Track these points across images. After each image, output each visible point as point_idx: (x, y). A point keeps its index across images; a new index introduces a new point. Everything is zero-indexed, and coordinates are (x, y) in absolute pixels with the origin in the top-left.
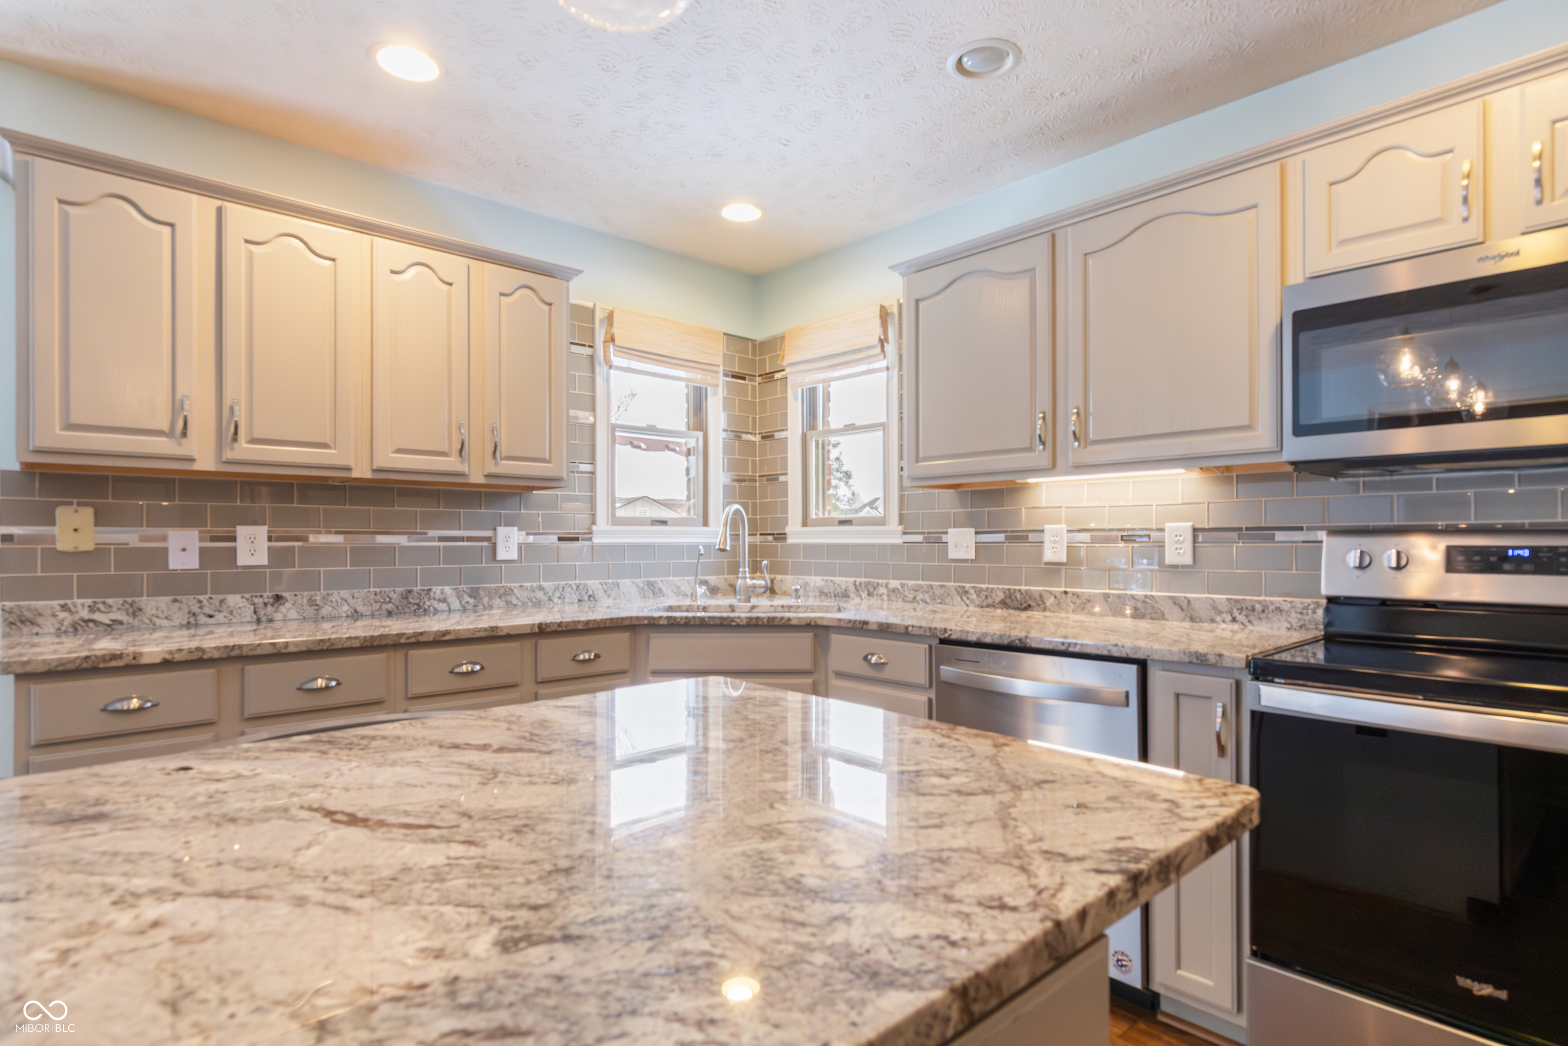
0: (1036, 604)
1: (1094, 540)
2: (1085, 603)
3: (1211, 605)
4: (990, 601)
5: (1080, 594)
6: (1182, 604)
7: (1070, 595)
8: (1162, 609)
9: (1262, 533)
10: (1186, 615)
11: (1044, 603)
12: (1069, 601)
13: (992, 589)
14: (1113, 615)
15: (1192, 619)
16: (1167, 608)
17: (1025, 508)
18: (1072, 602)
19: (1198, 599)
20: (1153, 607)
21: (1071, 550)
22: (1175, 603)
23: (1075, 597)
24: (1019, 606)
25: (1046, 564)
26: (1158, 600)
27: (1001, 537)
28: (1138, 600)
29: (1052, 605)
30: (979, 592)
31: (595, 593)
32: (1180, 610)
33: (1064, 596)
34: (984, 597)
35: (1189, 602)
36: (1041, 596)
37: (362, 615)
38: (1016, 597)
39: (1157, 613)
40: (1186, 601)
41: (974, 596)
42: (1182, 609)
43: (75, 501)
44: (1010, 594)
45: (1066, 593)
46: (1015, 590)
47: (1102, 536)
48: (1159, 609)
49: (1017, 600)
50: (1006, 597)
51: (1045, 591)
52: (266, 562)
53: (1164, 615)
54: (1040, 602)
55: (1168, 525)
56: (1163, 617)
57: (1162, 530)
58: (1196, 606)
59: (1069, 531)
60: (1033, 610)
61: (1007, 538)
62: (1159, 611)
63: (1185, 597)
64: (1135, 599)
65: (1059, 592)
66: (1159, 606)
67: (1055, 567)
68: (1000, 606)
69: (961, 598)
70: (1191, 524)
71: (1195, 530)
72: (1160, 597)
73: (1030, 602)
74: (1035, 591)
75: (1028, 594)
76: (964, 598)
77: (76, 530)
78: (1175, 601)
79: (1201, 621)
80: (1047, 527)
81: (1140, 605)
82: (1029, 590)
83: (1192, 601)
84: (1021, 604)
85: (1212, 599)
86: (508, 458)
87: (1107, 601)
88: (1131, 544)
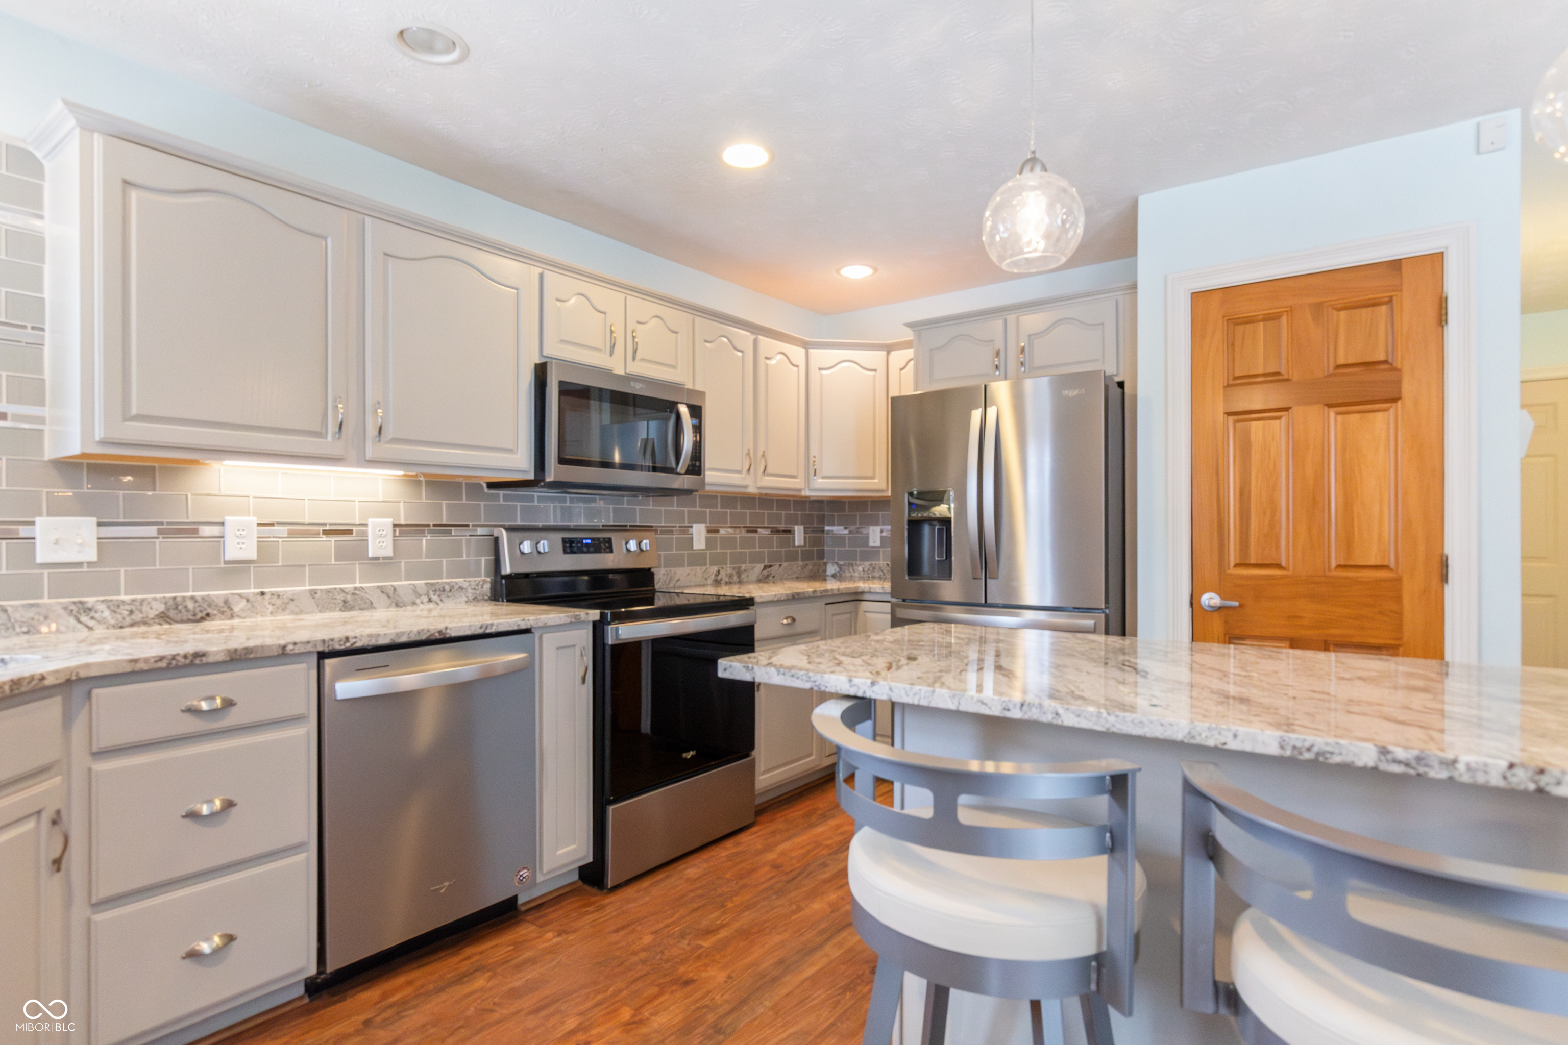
0: (219, 611)
1: (291, 534)
2: (288, 603)
3: (413, 590)
4: (137, 616)
5: (281, 594)
6: (389, 592)
7: (267, 597)
8: (371, 599)
9: (442, 528)
10: (392, 602)
11: (231, 609)
12: (267, 603)
13: (142, 602)
14: (320, 611)
15: (397, 605)
16: (375, 597)
17: (193, 495)
18: (269, 603)
19: (402, 586)
20: (362, 599)
21: (262, 545)
22: (383, 592)
23: (275, 597)
24: (191, 617)
25: (226, 562)
26: (367, 591)
27: (152, 531)
28: (347, 593)
29: (243, 610)
30: (115, 607)
32: (387, 597)
33: (259, 598)
34: (126, 613)
35: (395, 589)
36: (226, 602)
38: (186, 607)
39: (365, 603)
40: (392, 589)
41: (107, 613)
42: (389, 597)
44: (176, 604)
45: (263, 594)
46: (184, 598)
47: (299, 530)
48: (368, 599)
49: (188, 610)
50: (168, 609)
51: (233, 594)
53: (372, 603)
54: (225, 609)
55: (370, 521)
56: (371, 606)
57: (366, 525)
58: (401, 592)
59: (259, 524)
60: (213, 620)
61: (160, 532)
62: (368, 601)
63: (392, 586)
64: (344, 592)
65: (254, 594)
66: (368, 596)
67: (240, 567)
68: (157, 621)
69: (79, 621)
70: (391, 520)
71: (394, 526)
72: (368, 588)
73: (209, 611)
74: (217, 596)
75: (206, 600)
76: (84, 619)
78: (382, 590)
79: (405, 605)
80: (228, 519)
81: (349, 598)
82: (208, 596)
83: (397, 588)
84: (194, 615)
85: (413, 585)
87: (314, 598)
88: (333, 539)
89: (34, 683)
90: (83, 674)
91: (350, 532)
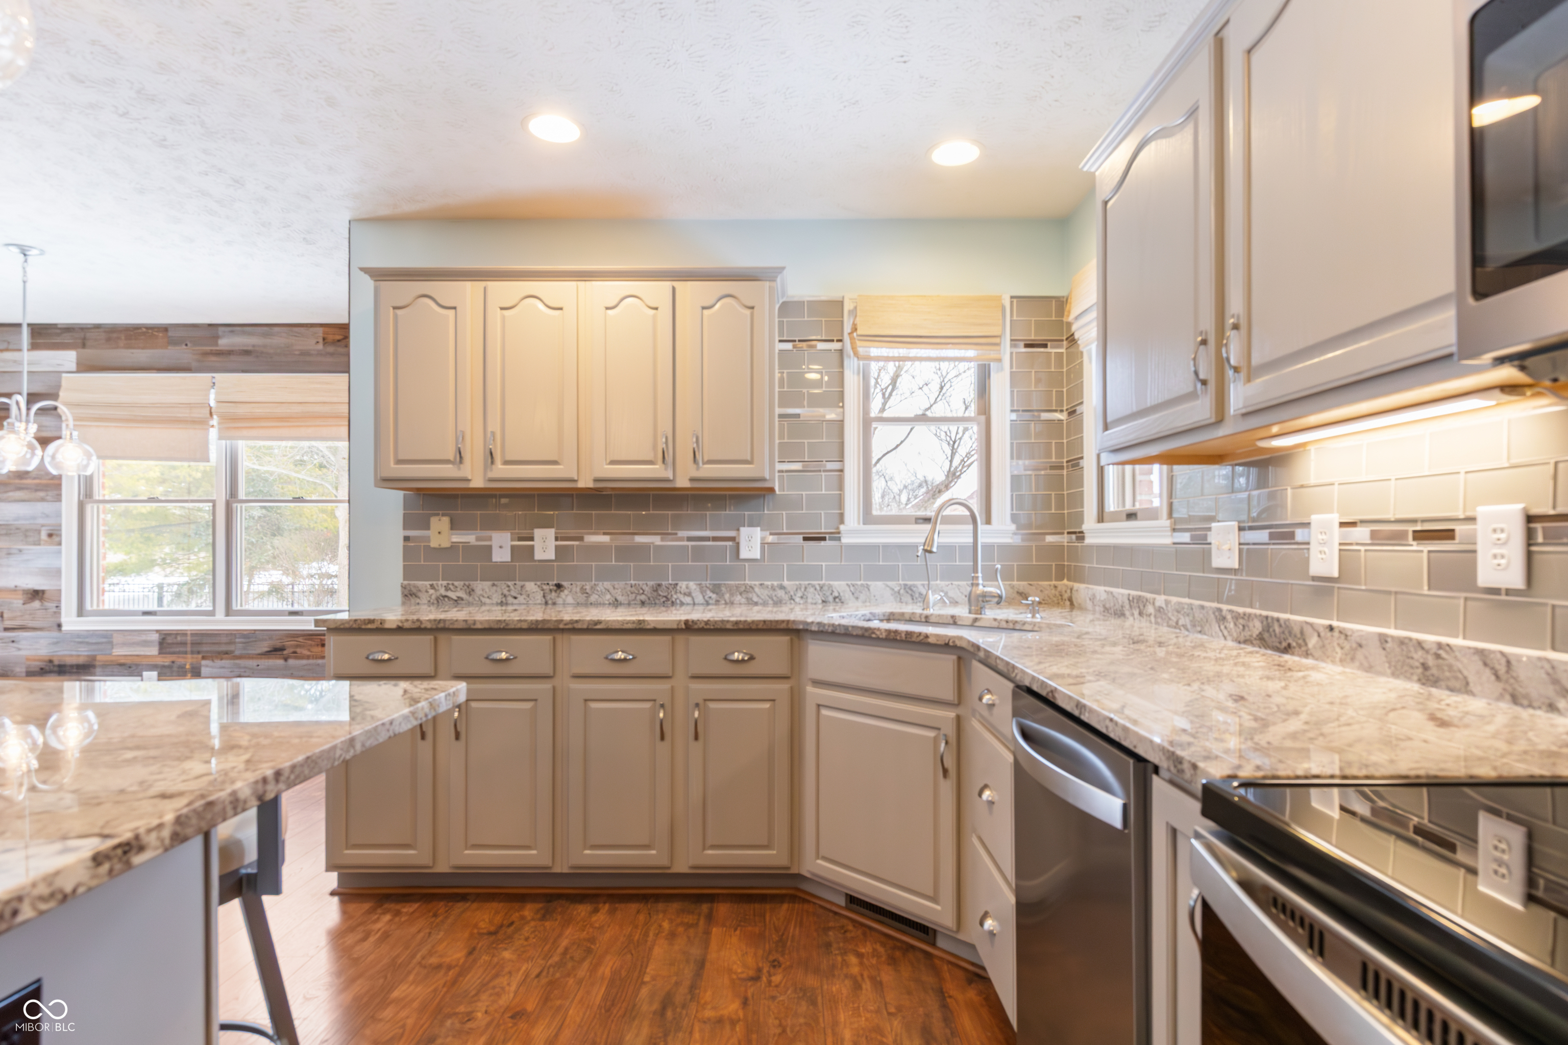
0: (1297, 643)
1: (1374, 539)
2: (1356, 649)
3: (1548, 674)
4: (1247, 634)
5: (1349, 633)
6: (1497, 667)
7: (1336, 634)
8: (1466, 673)
10: (1505, 690)
11: (1306, 644)
12: (1335, 644)
13: (1250, 615)
14: (1394, 675)
15: (1515, 699)
16: (1472, 669)
17: (1292, 488)
18: (1339, 644)
19: (1525, 658)
20: (1450, 667)
21: (1346, 554)
22: (1485, 664)
23: (1343, 637)
24: (1278, 645)
25: (1314, 578)
26: (1457, 654)
27: (1266, 536)
28: (1427, 652)
29: (1314, 647)
30: (1236, 618)
31: (841, 594)
32: (1493, 678)
33: (1329, 634)
34: (1241, 627)
35: (1508, 662)
36: (1302, 633)
37: (621, 604)
38: (1274, 631)
39: (1456, 678)
40: (1503, 661)
41: (1232, 625)
42: (1498, 677)
43: (441, 512)
44: (1268, 623)
45: (1331, 628)
46: (1273, 618)
47: (1385, 532)
48: (1460, 671)
49: (1275, 636)
50: (1263, 630)
51: (1307, 623)
52: (553, 557)
53: (1467, 684)
54: (1300, 641)
55: (1481, 511)
56: (1465, 688)
57: (1472, 519)
58: (1522, 673)
59: (1343, 524)
60: (1293, 654)
61: (1272, 536)
62: (1460, 676)
63: (1502, 653)
64: (1423, 648)
65: (1323, 626)
66: (1460, 666)
67: (1322, 584)
68: (1258, 642)
69: (1219, 627)
70: (1521, 506)
71: (1530, 519)
72: (1462, 648)
73: (1290, 641)
74: (1295, 621)
75: (1286, 626)
76: (1222, 627)
77: (439, 533)
78: (1486, 658)
79: (1530, 706)
80: (1315, 518)
81: (1431, 661)
82: (1288, 620)
83: (1514, 662)
84: (1280, 643)
85: (1548, 660)
86: (710, 462)
87: (1384, 649)
88: (1426, 547)
89: (921, 637)
90: (958, 643)
91: (1449, 535)
